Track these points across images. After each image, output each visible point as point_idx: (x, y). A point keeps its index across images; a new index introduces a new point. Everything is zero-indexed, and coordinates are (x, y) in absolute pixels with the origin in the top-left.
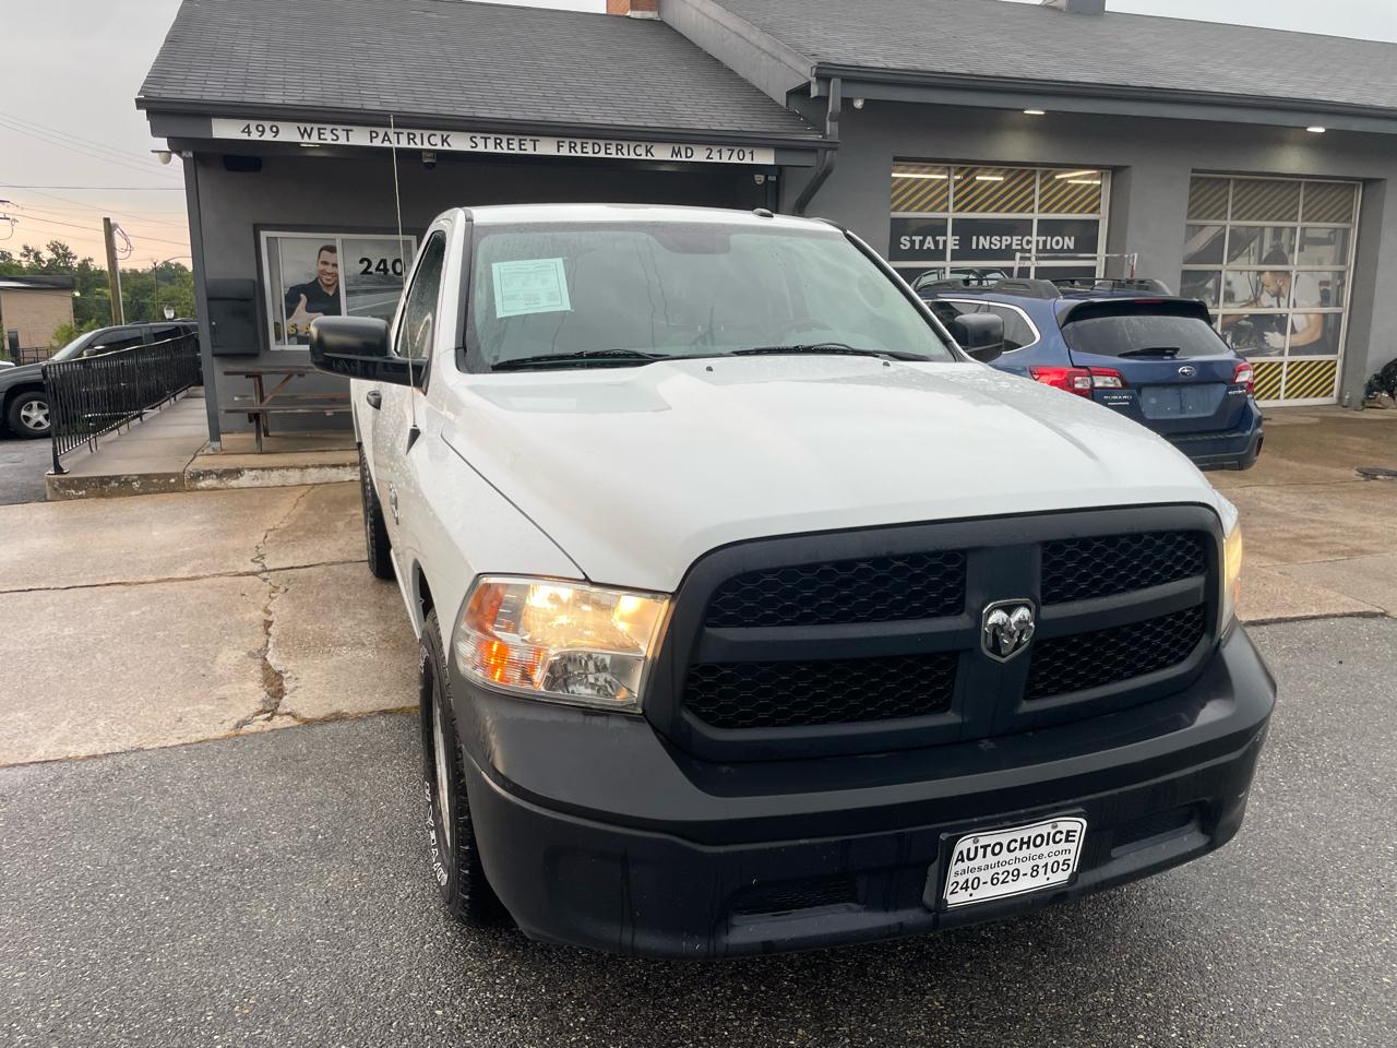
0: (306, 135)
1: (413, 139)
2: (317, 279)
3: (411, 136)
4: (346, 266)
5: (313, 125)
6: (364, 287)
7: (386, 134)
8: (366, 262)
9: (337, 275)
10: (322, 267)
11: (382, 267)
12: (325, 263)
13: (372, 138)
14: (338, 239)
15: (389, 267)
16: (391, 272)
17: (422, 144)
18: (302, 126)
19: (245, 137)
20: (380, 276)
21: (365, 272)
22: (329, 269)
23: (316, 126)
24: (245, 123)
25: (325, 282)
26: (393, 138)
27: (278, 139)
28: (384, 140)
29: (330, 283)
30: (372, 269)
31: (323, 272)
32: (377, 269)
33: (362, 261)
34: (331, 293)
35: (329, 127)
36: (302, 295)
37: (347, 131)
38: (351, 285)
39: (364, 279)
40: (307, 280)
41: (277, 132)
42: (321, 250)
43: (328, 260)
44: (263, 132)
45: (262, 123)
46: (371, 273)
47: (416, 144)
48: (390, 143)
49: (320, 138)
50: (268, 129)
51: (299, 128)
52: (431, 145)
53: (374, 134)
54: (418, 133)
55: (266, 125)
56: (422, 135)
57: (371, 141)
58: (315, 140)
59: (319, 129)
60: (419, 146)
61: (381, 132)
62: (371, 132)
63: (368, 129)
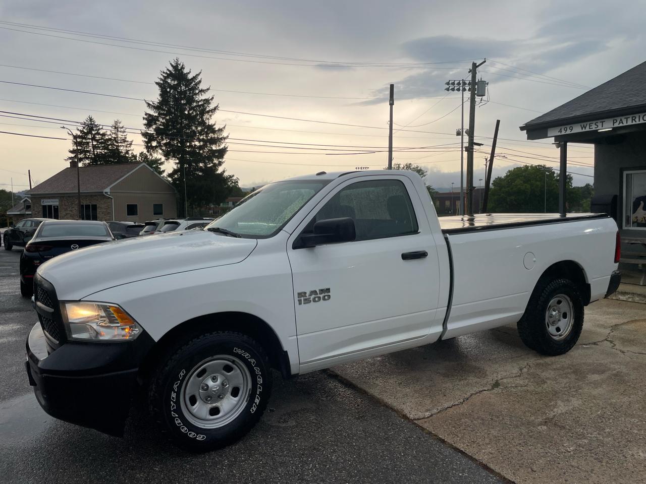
0: (584, 129)
1: (634, 120)
3: (634, 118)
5: (586, 123)
7: (621, 120)
13: (614, 123)
17: (639, 121)
18: (582, 124)
19: (560, 134)
23: (589, 123)
24: (559, 128)
26: (624, 121)
27: (572, 132)
28: (620, 123)
35: (594, 122)
36: (642, 202)
37: (602, 122)
41: (572, 130)
44: (566, 130)
45: (565, 126)
47: (636, 122)
48: (623, 124)
49: (590, 128)
50: (568, 129)
51: (581, 126)
52: (644, 120)
53: (615, 121)
54: (637, 116)
55: (568, 127)
56: (639, 116)
57: (614, 125)
58: (587, 129)
59: (590, 124)
60: (638, 122)
61: (619, 119)
62: (614, 120)
63: (612, 119)
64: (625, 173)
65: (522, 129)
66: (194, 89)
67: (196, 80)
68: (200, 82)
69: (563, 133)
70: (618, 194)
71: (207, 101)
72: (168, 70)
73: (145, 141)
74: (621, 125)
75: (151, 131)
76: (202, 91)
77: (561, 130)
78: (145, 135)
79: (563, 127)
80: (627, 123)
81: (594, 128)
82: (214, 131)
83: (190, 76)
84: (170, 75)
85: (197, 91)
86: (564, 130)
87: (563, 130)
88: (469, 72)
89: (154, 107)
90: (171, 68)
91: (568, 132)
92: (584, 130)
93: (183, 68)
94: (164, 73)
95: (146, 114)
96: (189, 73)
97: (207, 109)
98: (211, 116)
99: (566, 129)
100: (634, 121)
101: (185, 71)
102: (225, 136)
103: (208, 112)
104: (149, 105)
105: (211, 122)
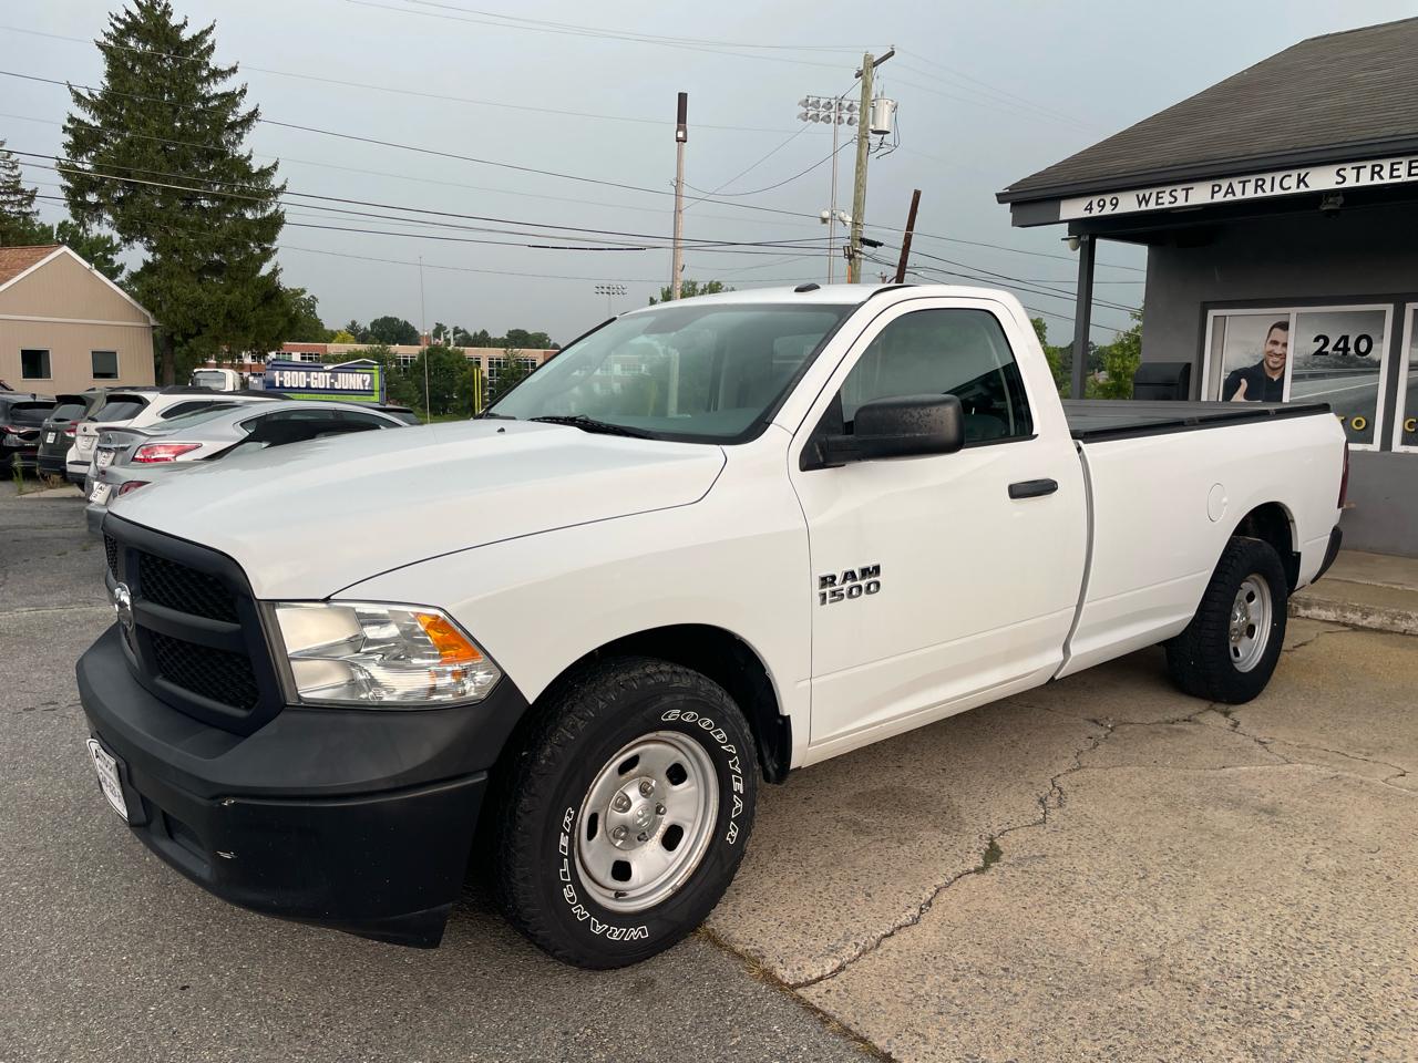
0: (1144, 202)
1: (1261, 186)
2: (1262, 362)
3: (1260, 183)
4: (1299, 344)
5: (1150, 191)
6: (1315, 370)
7: (1230, 186)
8: (1322, 341)
9: (1284, 357)
10: (1270, 347)
11: (1341, 345)
12: (1275, 343)
13: (1213, 192)
14: (1292, 313)
15: (1351, 345)
16: (1352, 352)
17: (1272, 190)
18: (1141, 193)
19: (1087, 214)
20: (1337, 357)
21: (1319, 352)
22: (1278, 349)
23: (1154, 191)
24: (1089, 199)
25: (1271, 364)
27: (1117, 211)
28: (1227, 193)
29: (1277, 366)
30: (1329, 349)
31: (1271, 354)
32: (1335, 348)
33: (1317, 340)
34: (1276, 378)
35: (1168, 189)
36: (1243, 381)
37: (1187, 190)
38: (1300, 368)
39: (1317, 361)
40: (1249, 363)
41: (1116, 205)
42: (1272, 328)
43: (1278, 340)
44: (1103, 206)
45: (1103, 197)
46: (1326, 353)
47: (1264, 191)
48: (1234, 195)
49: (1157, 204)
50: (1108, 202)
51: (1138, 196)
52: (1284, 189)
53: (1216, 189)
54: (1268, 178)
55: (1108, 198)
56: (1273, 178)
57: (1212, 197)
58: (1152, 206)
59: (1158, 193)
60: (1269, 193)
61: (1225, 184)
62: (1213, 186)
63: (1211, 183)
64: (1212, 313)
65: (1001, 198)
66: (196, 66)
67: (201, 43)
68: (212, 48)
69: (1096, 212)
70: (1194, 362)
71: (230, 99)
72: (128, 12)
73: (68, 188)
74: (1230, 198)
75: (85, 164)
76: (216, 74)
77: (1091, 204)
78: (67, 171)
79: (1095, 200)
80: (1243, 194)
81: (1166, 202)
82: (247, 174)
83: (186, 35)
84: (132, 28)
85: (205, 73)
86: (1099, 205)
87: (1095, 205)
88: (857, 77)
89: (92, 104)
90: (136, 11)
91: (1108, 211)
92: (1143, 208)
93: (167, 12)
94: (117, 19)
95: (72, 120)
96: (182, 27)
97: (231, 118)
98: (240, 136)
99: (1102, 203)
100: (1259, 189)
101: (174, 21)
102: (277, 186)
103: (232, 126)
104: (79, 98)
105: (242, 150)
